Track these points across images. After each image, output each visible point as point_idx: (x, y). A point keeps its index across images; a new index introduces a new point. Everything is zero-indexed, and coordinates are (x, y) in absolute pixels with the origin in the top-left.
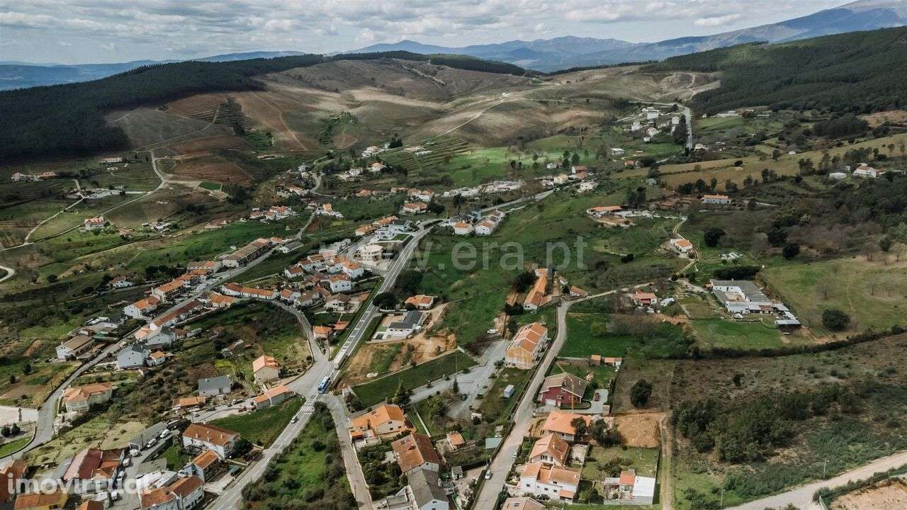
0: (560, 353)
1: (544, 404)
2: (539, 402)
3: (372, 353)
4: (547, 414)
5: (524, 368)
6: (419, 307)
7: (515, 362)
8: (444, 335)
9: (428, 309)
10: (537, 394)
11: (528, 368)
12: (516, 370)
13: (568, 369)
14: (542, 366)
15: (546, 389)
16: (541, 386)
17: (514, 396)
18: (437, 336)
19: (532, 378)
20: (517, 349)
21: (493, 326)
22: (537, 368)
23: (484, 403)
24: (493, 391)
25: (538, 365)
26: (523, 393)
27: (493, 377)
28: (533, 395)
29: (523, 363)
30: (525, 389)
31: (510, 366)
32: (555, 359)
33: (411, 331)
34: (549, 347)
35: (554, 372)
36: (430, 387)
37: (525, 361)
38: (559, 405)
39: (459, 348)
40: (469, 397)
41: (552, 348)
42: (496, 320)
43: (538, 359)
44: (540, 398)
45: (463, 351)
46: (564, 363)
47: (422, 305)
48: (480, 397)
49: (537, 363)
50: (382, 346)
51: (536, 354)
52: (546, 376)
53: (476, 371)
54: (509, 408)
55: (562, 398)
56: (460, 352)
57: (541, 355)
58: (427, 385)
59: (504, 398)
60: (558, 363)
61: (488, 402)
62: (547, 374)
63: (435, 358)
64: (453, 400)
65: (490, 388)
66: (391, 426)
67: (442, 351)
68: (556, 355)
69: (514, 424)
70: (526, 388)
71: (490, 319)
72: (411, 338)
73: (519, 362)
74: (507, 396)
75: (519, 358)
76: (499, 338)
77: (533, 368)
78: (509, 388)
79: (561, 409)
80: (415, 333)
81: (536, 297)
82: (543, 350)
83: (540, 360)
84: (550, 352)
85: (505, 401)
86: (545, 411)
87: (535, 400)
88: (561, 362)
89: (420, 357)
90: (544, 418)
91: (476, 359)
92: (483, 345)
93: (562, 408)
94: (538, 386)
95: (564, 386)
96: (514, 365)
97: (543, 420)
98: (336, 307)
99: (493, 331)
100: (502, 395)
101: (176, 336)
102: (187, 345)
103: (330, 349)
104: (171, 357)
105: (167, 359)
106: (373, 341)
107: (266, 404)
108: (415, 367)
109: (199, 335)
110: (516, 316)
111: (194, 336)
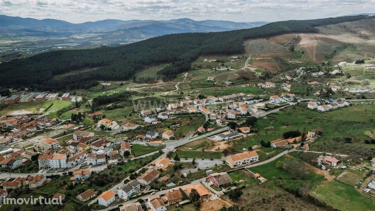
1: (209, 182)
3: (202, 142)
8: (231, 144)
9: (244, 134)
12: (228, 167)
18: (229, 144)
23: (197, 172)
27: (216, 165)
29: (231, 165)
40: (197, 168)
42: (256, 146)
48: (200, 170)
49: (236, 167)
50: (209, 141)
55: (214, 182)
59: (206, 174)
61: (199, 173)
63: (214, 151)
78: (210, 171)
80: (223, 140)
84: (251, 166)
88: (244, 171)
89: (211, 149)
91: (222, 157)
93: (211, 186)
98: (219, 122)
99: (244, 149)
101: (168, 117)
102: (168, 121)
103: (196, 136)
104: (160, 123)
105: (158, 123)
106: (208, 138)
107: (153, 145)
108: (204, 152)
109: (174, 119)
110: (264, 147)
111: (173, 119)
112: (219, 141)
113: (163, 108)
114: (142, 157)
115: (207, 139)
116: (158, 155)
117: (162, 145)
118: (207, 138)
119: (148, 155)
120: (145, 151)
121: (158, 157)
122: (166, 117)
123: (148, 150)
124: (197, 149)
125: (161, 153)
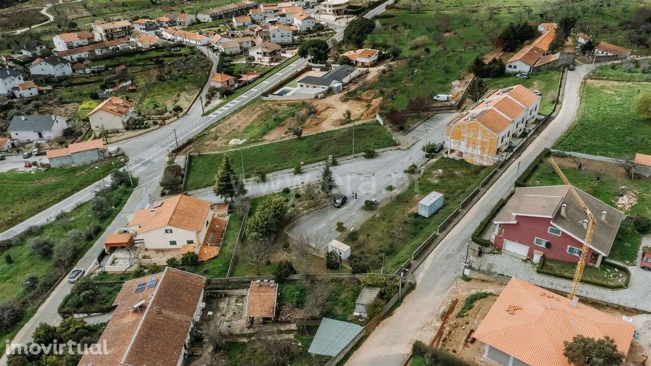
0: (559, 144)
1: (498, 249)
2: (487, 244)
3: (260, 112)
4: (503, 279)
5: (477, 161)
6: (357, 62)
7: (463, 148)
8: (370, 98)
9: (368, 67)
10: (486, 225)
11: (485, 164)
12: (463, 163)
13: (576, 175)
14: (515, 164)
15: (509, 216)
16: (502, 204)
17: (437, 217)
18: (359, 99)
19: (487, 183)
20: (470, 126)
21: (445, 91)
22: (503, 165)
23: (373, 219)
24: (403, 199)
25: (506, 161)
26: (457, 213)
27: (412, 170)
28: (477, 224)
29: (478, 152)
30: (464, 206)
31: (451, 156)
32: (547, 153)
33: (327, 88)
34: (537, 131)
35: (539, 178)
36: (298, 172)
37: (483, 149)
38: (537, 258)
39: (378, 118)
40: (352, 202)
41: (544, 133)
42: (456, 83)
43: (510, 148)
44: (491, 235)
45: (381, 122)
46: (567, 164)
47: (361, 60)
48: (370, 206)
49: (505, 156)
50: (280, 105)
51: (506, 140)
52: (517, 184)
53: (388, 156)
54: (416, 241)
55: (548, 245)
56: (377, 123)
57: (517, 143)
58: (293, 169)
59: (417, 215)
60: (552, 160)
61: (383, 218)
62: (522, 182)
63: (337, 128)
64: (316, 205)
65: (397, 192)
66: (171, 237)
67: (352, 119)
68: (548, 145)
69: (412, 287)
70: (466, 205)
71: (448, 81)
72: (322, 98)
73: (470, 150)
74: (424, 213)
75: (471, 143)
76: (450, 109)
77: (495, 165)
78: (433, 198)
79: (538, 272)
80: (330, 92)
81: (530, 54)
82: (524, 135)
83: (514, 151)
84: (539, 139)
85: (416, 224)
86: (497, 269)
87: (478, 237)
88: (561, 161)
89: (317, 124)
90: (490, 289)
91: (398, 137)
92: (419, 117)
93: (544, 268)
94: (494, 203)
95: (558, 217)
96: (461, 154)
97: (485, 296)
98: (260, 56)
99: (442, 97)
100: (414, 210)
101: (74, 71)
102: (78, 81)
103: (216, 101)
104: (49, 91)
105: (41, 92)
106: (271, 97)
107: (66, 162)
108: (300, 139)
109: (99, 72)
110: (490, 79)
111: (93, 72)
112: (316, 97)
113: (38, 48)
114: (39, 220)
115: (264, 101)
116: (117, 194)
117: (110, 154)
118: (264, 98)
119: (67, 205)
120: (38, 193)
121: (120, 203)
122: (68, 70)
123: (54, 187)
124: (266, 137)
125: (127, 184)
